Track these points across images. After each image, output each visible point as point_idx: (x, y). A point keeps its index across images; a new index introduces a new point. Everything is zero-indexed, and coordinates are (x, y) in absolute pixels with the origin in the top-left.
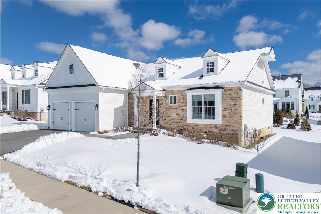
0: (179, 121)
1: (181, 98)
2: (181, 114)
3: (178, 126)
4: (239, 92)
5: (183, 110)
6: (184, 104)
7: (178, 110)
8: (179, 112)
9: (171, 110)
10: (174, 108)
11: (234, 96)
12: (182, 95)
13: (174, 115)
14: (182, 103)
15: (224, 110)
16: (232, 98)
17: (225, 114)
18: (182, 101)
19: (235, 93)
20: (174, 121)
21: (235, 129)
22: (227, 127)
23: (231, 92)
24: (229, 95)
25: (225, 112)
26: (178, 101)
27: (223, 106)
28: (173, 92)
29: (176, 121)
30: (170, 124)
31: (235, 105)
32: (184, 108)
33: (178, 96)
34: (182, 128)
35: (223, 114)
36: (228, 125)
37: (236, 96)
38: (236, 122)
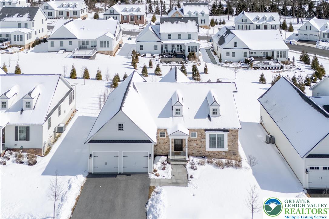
0: (198, 148)
1: (200, 134)
2: (200, 144)
3: (198, 151)
4: (237, 132)
5: (201, 141)
6: (202, 138)
7: (197, 141)
8: (198, 142)
9: (192, 142)
10: (195, 140)
11: (234, 134)
12: (200, 132)
13: (195, 145)
14: (201, 137)
15: (229, 141)
16: (233, 135)
17: (229, 144)
18: (200, 136)
19: (234, 133)
20: (195, 149)
21: (235, 151)
22: (230, 151)
23: (232, 132)
24: (232, 133)
25: (229, 143)
26: (198, 136)
27: (228, 140)
28: (194, 130)
29: (196, 148)
30: (192, 150)
31: (234, 139)
32: (202, 140)
33: (198, 133)
34: (200, 152)
35: (228, 144)
36: (230, 149)
37: (235, 134)
38: (235, 148)
